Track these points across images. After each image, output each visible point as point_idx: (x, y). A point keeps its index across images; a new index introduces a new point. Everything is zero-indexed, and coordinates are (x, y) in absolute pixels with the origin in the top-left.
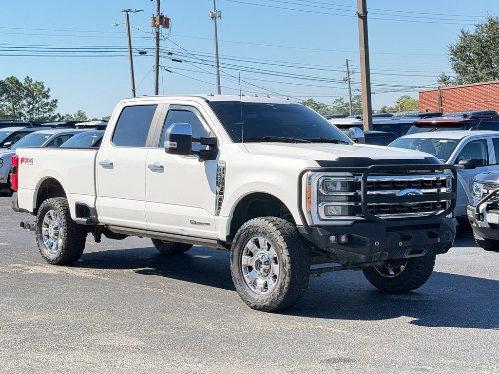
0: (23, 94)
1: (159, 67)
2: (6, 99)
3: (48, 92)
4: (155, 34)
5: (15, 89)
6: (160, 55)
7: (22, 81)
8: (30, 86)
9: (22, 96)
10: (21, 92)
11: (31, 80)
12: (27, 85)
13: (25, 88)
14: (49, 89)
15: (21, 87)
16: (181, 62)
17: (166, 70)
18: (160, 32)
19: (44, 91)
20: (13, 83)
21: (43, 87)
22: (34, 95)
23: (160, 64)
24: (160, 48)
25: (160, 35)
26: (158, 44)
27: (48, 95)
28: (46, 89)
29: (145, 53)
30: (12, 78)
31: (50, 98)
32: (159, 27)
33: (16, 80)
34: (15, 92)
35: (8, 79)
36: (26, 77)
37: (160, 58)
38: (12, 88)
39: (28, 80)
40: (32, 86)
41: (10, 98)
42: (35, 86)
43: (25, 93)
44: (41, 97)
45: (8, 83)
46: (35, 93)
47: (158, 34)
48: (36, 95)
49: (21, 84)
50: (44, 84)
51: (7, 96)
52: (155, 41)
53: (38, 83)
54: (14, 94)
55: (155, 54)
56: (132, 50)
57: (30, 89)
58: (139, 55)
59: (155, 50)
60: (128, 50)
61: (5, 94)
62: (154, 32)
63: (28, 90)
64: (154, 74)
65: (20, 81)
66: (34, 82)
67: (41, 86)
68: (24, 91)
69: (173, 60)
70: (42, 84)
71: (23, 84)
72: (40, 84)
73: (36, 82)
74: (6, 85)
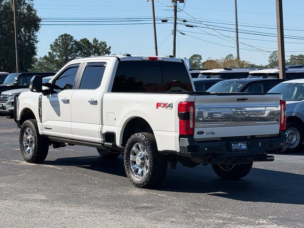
0: (92, 51)
1: (177, 31)
2: (80, 54)
3: (109, 49)
4: (174, 7)
5: (87, 47)
6: (177, 22)
7: (91, 41)
8: (97, 45)
9: (92, 52)
10: (90, 50)
11: (98, 40)
12: (94, 44)
13: (94, 46)
14: (110, 47)
15: (91, 46)
16: (193, 27)
17: (181, 33)
18: (177, 6)
19: (106, 48)
20: (85, 43)
21: (106, 46)
22: (100, 52)
23: (177, 29)
24: (177, 17)
25: (177, 8)
26: (175, 15)
27: (109, 51)
28: (108, 47)
29: (166, 21)
30: (85, 39)
31: (111, 53)
32: (176, 2)
33: (87, 41)
34: (86, 49)
35: (82, 40)
36: (94, 39)
37: (177, 25)
38: (84, 46)
39: (95, 41)
40: (98, 45)
41: (83, 54)
42: (100, 44)
43: (93, 50)
44: (104, 53)
45: (81, 43)
46: (100, 50)
47: (176, 7)
48: (101, 51)
49: (91, 43)
50: (106, 43)
51: (80, 52)
52: (173, 12)
53: (103, 43)
54: (85, 51)
55: (173, 22)
56: (156, 19)
57: (97, 47)
58: (162, 22)
59: (173, 19)
60: (152, 19)
61: (79, 51)
62: (173, 6)
63: (96, 48)
64: (173, 36)
65: (90, 42)
66: (99, 42)
67: (104, 45)
68: (92, 49)
69: (187, 26)
70: (105, 44)
71: (92, 44)
72: (104, 43)
73: (101, 42)
74: (80, 45)
